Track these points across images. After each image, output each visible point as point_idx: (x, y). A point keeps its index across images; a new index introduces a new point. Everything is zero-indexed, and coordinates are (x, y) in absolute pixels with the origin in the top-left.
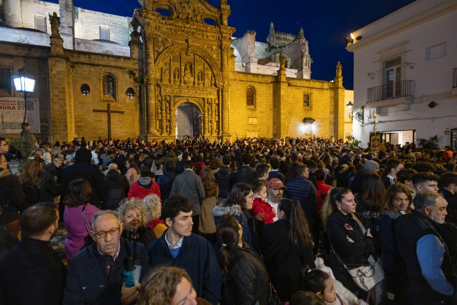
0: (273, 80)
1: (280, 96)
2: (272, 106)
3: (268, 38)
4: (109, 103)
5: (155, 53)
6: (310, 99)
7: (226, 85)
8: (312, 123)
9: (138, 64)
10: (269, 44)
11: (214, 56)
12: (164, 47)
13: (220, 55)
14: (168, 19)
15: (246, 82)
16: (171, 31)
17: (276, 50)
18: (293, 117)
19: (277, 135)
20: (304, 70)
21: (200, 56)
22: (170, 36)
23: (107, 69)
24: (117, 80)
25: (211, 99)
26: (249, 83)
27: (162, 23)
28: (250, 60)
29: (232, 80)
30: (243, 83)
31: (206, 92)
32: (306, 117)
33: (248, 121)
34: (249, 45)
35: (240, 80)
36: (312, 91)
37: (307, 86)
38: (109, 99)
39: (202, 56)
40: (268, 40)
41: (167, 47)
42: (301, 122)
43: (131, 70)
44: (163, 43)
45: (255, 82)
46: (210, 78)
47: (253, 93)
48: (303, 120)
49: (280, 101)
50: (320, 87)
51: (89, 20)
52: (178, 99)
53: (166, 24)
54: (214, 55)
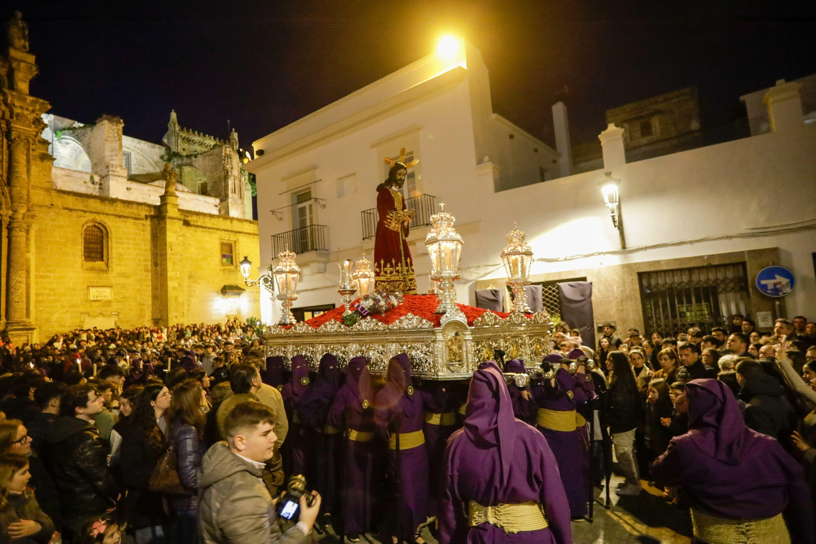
0: (152, 213)
1: (166, 245)
2: (149, 263)
3: (166, 136)
6: (234, 252)
7: (20, 217)
8: (239, 294)
10: (168, 148)
13: (5, 152)
15: (81, 213)
17: (181, 161)
18: (199, 283)
19: (161, 322)
20: (230, 200)
26: (90, 217)
28: (108, 171)
29: (41, 206)
30: (74, 214)
32: (227, 284)
33: (87, 294)
34: (106, 142)
35: (67, 209)
36: (238, 237)
37: (226, 229)
40: (165, 140)
42: (216, 294)
45: (107, 214)
47: (102, 237)
48: (221, 291)
49: (166, 254)
50: (252, 232)
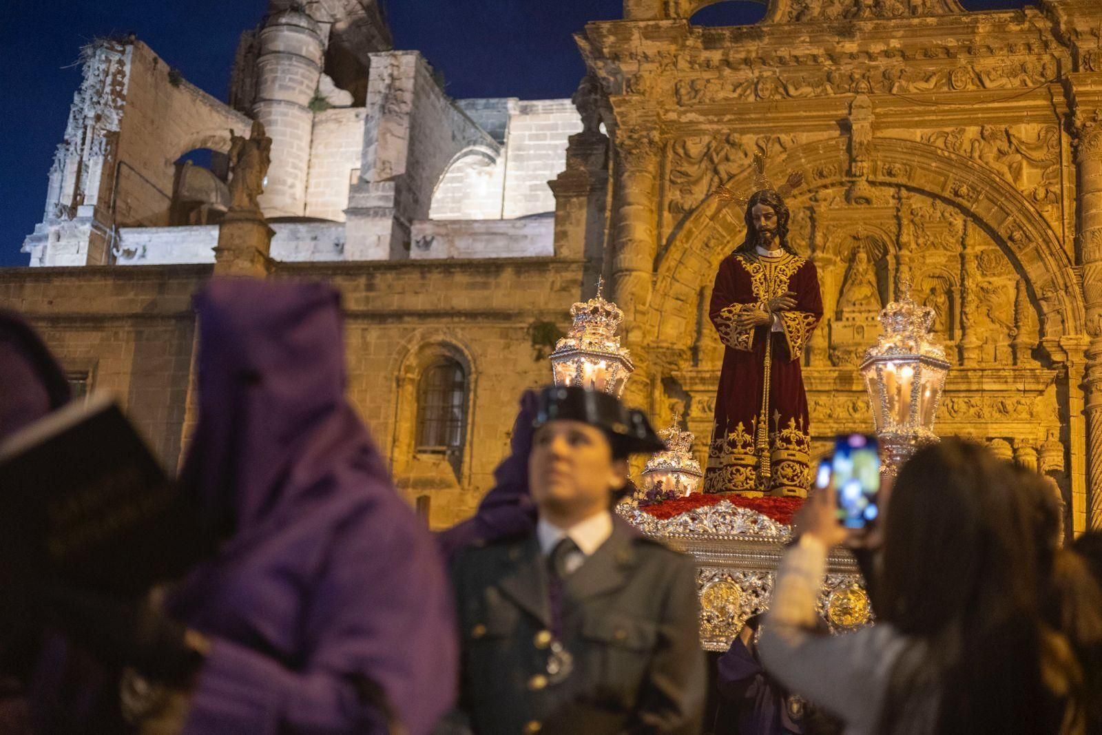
4: (427, 492)
5: (666, 214)
9: (582, 284)
11: (1029, 180)
12: (716, 179)
13: (1068, 169)
14: (737, 38)
16: (757, 95)
21: (934, 196)
22: (751, 120)
23: (437, 330)
24: (473, 377)
25: (1010, 440)
27: (707, 65)
31: (976, 399)
38: (432, 474)
39: (947, 194)
41: (731, 177)
43: (546, 320)
44: (712, 161)
46: (1006, 314)
51: (547, 142)
53: (727, 63)
54: (1026, 170)
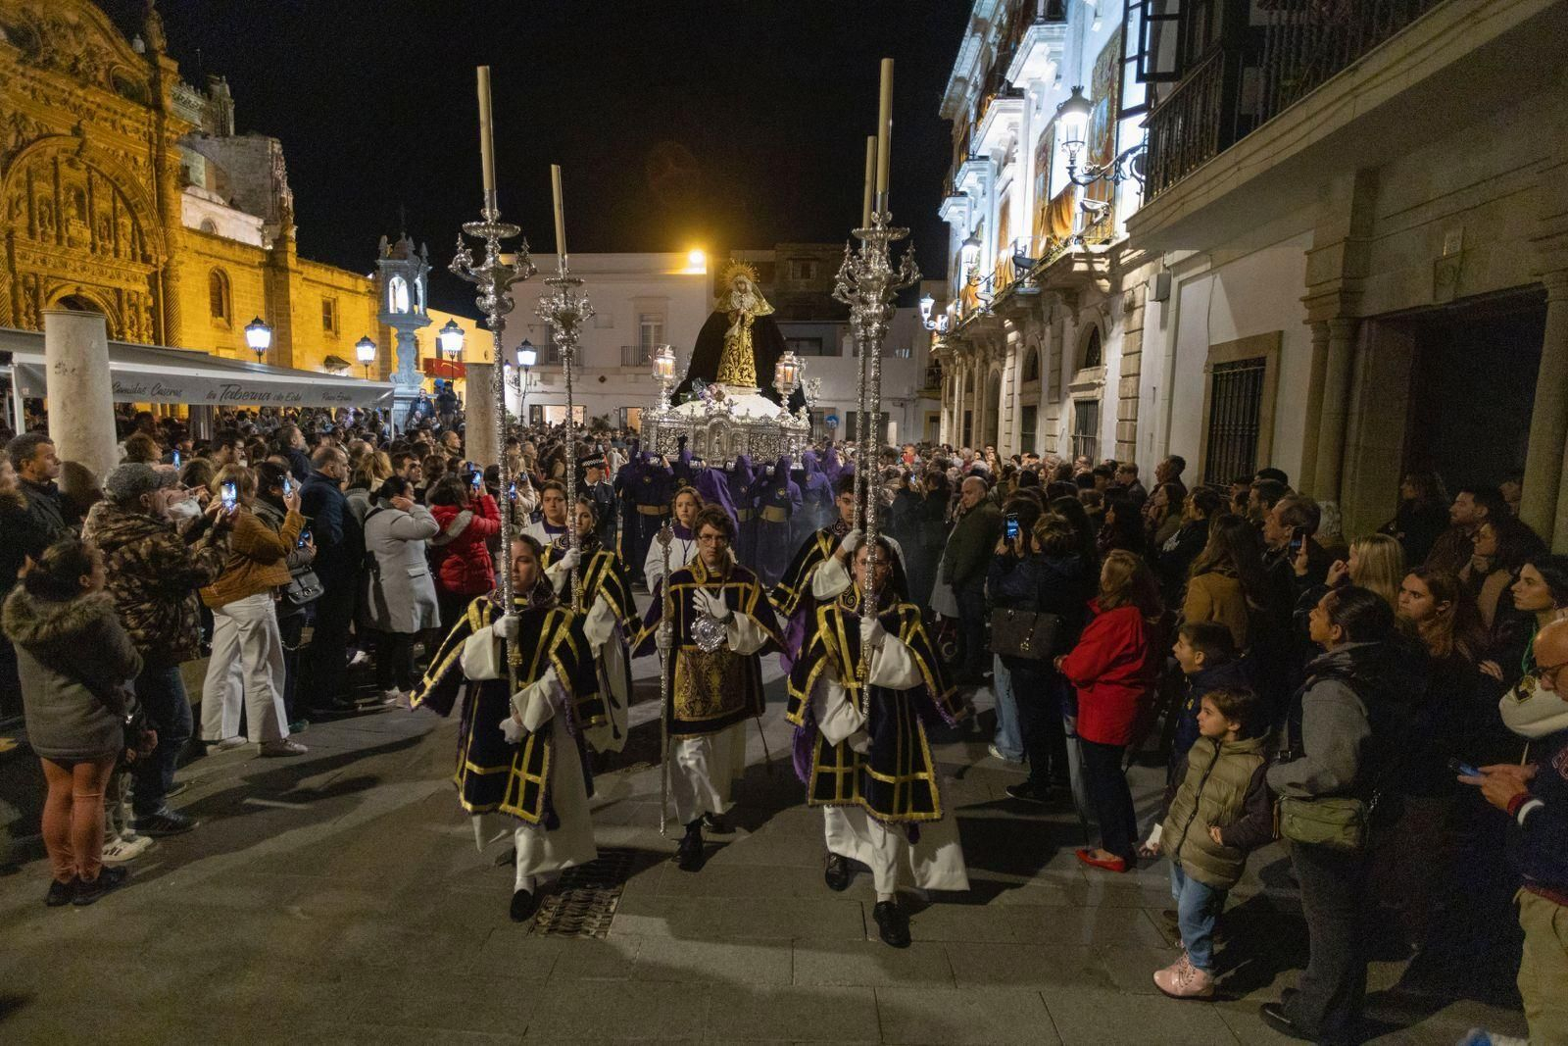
0: (265, 261)
6: (333, 314)
7: (174, 264)
8: (341, 369)
11: (142, 180)
12: (21, 139)
13: (155, 183)
15: (207, 258)
16: (34, 97)
21: (104, 176)
22: (33, 111)
25: (138, 293)
30: (203, 258)
31: (126, 273)
32: (329, 354)
35: (197, 252)
36: (337, 294)
37: (328, 282)
39: (112, 178)
41: (31, 142)
42: (320, 366)
44: (17, 126)
45: (228, 260)
46: (129, 237)
47: (223, 288)
48: (325, 362)
50: (351, 288)
52: (55, 286)
53: (23, 75)
54: (141, 178)
